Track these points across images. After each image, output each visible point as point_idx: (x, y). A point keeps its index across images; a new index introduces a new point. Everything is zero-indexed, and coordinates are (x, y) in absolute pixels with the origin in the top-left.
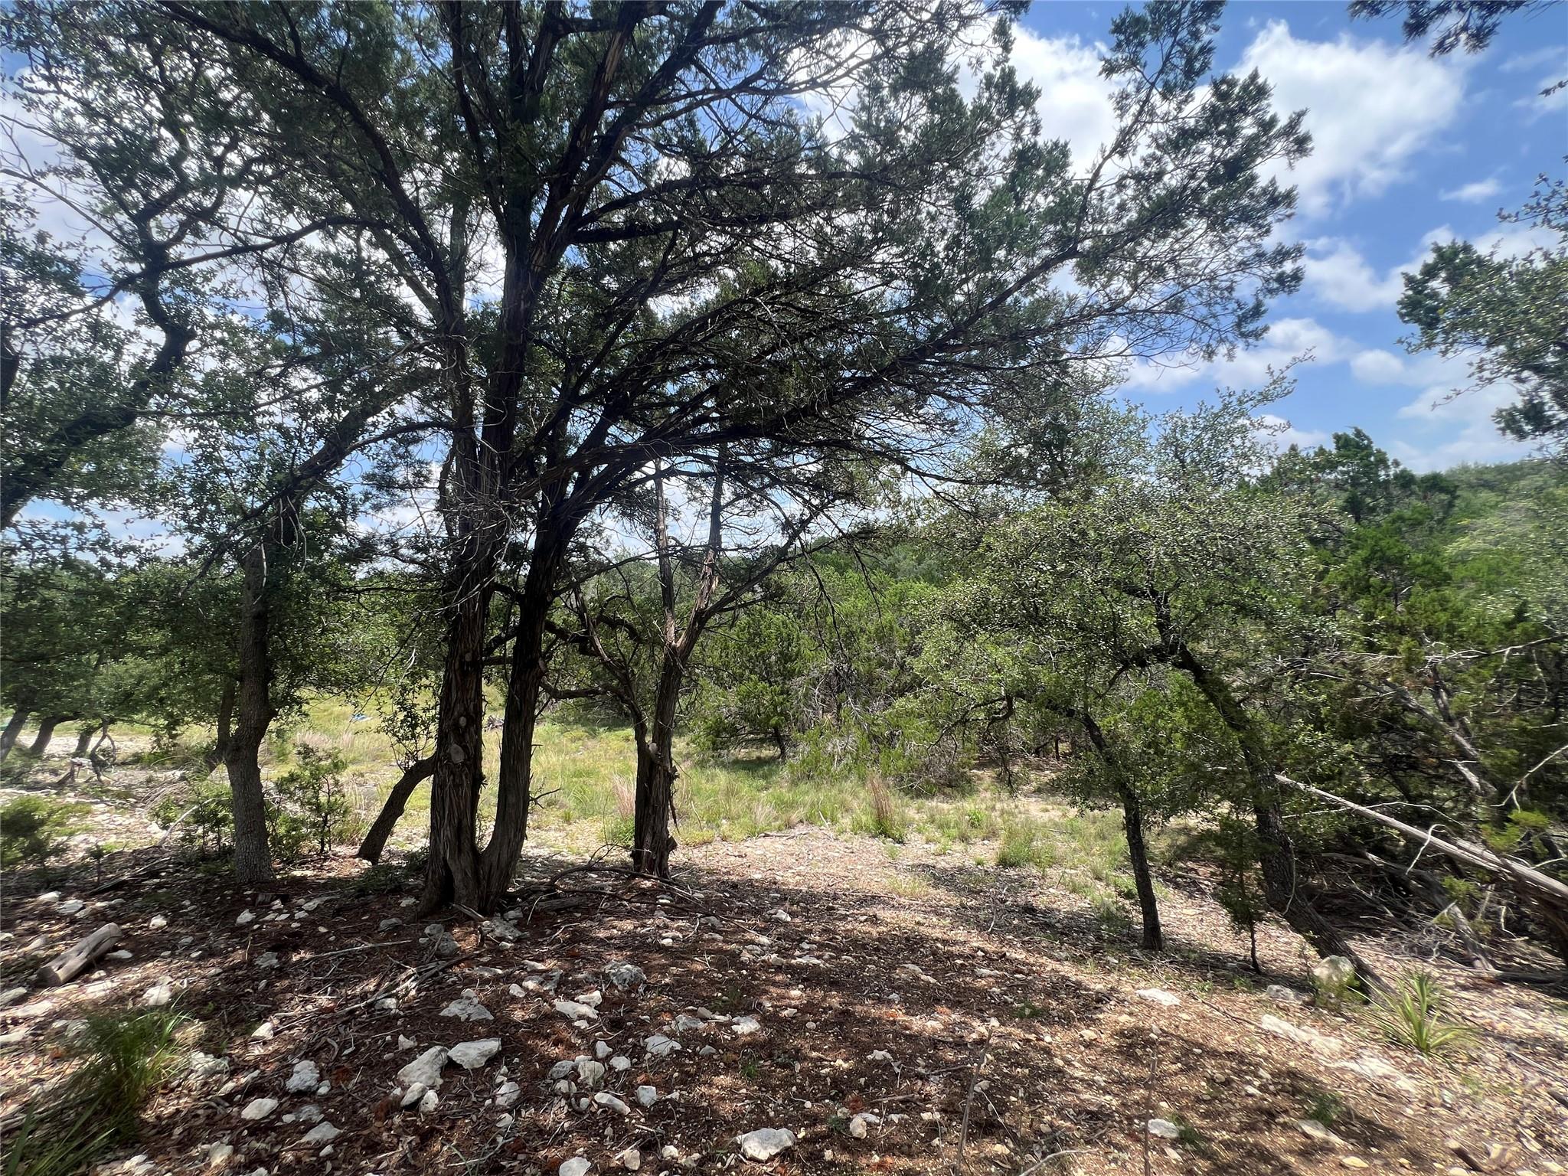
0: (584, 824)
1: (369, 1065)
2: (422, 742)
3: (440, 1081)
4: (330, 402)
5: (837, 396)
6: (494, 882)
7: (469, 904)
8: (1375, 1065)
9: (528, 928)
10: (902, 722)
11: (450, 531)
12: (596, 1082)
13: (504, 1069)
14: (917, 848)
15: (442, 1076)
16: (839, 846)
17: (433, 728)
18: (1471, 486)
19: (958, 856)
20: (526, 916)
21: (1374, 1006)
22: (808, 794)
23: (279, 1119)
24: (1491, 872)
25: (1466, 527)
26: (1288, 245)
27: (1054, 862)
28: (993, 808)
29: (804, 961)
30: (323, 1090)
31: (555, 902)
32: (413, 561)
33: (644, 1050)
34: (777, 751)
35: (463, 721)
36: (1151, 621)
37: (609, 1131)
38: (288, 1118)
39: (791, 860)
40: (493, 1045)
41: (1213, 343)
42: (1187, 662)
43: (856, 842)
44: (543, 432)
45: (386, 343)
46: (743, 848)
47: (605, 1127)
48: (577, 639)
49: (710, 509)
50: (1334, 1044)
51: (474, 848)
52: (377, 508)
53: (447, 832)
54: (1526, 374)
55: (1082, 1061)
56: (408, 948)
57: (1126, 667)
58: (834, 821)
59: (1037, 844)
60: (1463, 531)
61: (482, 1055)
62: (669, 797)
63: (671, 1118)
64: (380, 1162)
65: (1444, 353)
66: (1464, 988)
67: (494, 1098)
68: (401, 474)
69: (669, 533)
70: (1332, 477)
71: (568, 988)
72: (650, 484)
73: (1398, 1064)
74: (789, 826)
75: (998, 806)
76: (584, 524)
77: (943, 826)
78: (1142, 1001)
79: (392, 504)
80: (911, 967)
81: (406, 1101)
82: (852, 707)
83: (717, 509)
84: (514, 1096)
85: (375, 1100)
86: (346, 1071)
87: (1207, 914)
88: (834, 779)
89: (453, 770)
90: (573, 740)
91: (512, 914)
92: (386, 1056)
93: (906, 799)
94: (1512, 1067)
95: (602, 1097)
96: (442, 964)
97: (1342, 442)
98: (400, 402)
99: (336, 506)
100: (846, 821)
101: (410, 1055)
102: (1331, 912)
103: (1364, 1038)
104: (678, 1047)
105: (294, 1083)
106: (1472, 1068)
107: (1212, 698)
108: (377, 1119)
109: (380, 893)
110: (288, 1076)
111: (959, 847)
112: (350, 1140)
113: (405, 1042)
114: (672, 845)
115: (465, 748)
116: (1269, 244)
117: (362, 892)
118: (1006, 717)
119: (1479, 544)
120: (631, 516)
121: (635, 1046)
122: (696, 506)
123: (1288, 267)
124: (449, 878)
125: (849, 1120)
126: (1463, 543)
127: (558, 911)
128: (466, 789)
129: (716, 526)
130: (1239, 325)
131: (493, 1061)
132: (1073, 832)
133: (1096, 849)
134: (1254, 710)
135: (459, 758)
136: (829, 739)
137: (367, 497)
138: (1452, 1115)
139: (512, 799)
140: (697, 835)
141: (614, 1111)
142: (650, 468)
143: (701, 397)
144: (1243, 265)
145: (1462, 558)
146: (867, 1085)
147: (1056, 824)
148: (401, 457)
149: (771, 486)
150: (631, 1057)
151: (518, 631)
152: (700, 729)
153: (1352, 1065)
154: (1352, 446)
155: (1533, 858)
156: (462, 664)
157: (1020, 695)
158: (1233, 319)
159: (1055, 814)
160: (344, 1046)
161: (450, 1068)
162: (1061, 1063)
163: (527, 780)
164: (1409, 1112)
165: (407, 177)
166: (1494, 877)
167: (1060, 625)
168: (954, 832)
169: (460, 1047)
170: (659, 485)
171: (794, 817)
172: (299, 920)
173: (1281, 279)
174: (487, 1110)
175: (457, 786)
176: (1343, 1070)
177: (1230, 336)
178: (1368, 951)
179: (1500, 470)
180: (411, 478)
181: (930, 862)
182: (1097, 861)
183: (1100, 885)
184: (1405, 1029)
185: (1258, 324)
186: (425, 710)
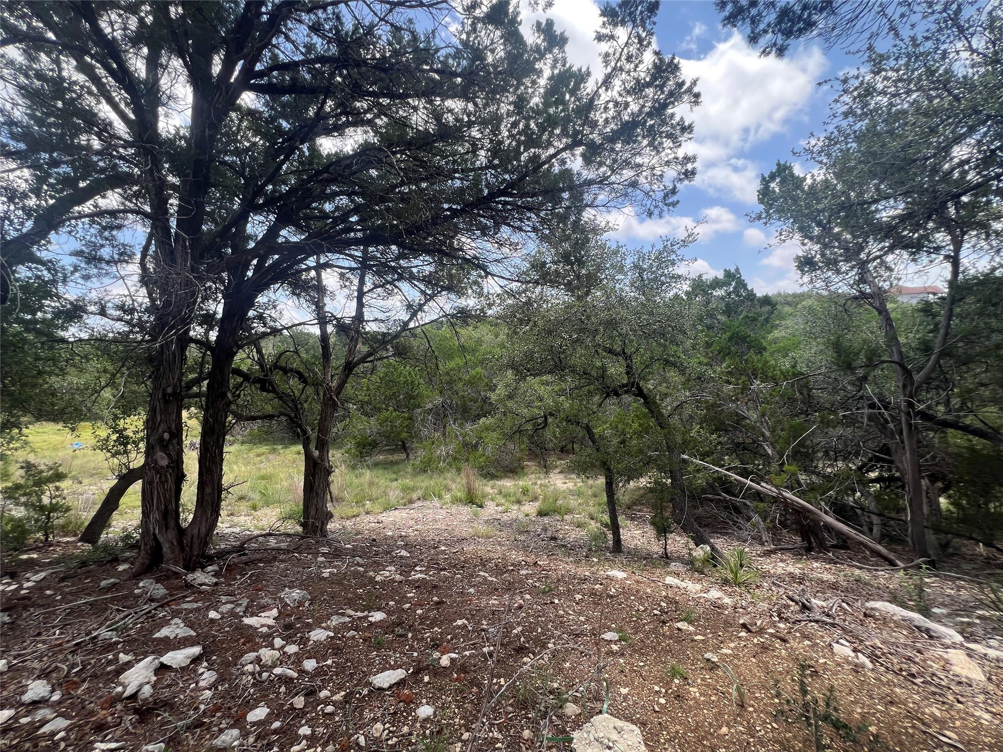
0: (266, 510)
1: (94, 676)
2: (133, 455)
3: (154, 678)
4: (37, 192)
5: (437, 219)
6: (196, 547)
7: (176, 563)
8: (715, 594)
9: (222, 576)
10: (484, 435)
11: (153, 300)
12: (273, 662)
13: (205, 664)
14: (491, 509)
15: (156, 675)
16: (443, 512)
17: (142, 446)
18: (781, 304)
19: (515, 512)
20: (221, 569)
21: (719, 567)
22: (424, 482)
23: (17, 721)
24: (774, 497)
25: (778, 325)
26: (690, 154)
27: (569, 511)
28: (536, 484)
29: (417, 576)
30: (56, 697)
31: (244, 558)
32: (120, 319)
33: (308, 639)
34: (404, 456)
35: (166, 436)
36: (622, 370)
37: (283, 689)
38: (24, 721)
39: (412, 522)
40: (196, 650)
41: (652, 208)
42: (640, 393)
43: (454, 509)
44: (227, 229)
45: (88, 148)
46: (380, 517)
47: (280, 687)
48: (258, 380)
49: (356, 294)
50: (698, 587)
51: (178, 525)
52: (87, 278)
53: (156, 515)
54: (806, 241)
55: (574, 611)
56: (125, 597)
57: (608, 395)
58: (440, 497)
59: (560, 502)
60: (776, 327)
61: (188, 657)
62: (328, 485)
63: (327, 675)
64: (106, 736)
65: (766, 224)
66: (759, 556)
67: (197, 683)
68: (106, 252)
69: (327, 309)
70: (719, 293)
71: (254, 610)
72: (313, 273)
73: (725, 592)
74: (411, 502)
75: (539, 482)
76: (261, 299)
77: (506, 496)
78: (608, 577)
79: (99, 275)
80: (482, 573)
81: (128, 693)
82: (453, 427)
83: (361, 294)
84: (213, 679)
85: (101, 697)
86: (75, 683)
87: (646, 532)
88: (441, 472)
89: (159, 470)
90: (258, 455)
91: (210, 568)
92: (109, 669)
93: (485, 481)
94: (773, 588)
95: (278, 671)
96: (154, 605)
97: (728, 274)
98: (104, 197)
99: (47, 276)
100: (448, 497)
101: (128, 665)
102: (705, 526)
103: (712, 583)
104: (332, 634)
105: (27, 697)
106: (757, 590)
107: (651, 411)
108: (102, 709)
109: (100, 563)
110: (23, 693)
111: (516, 507)
112: (80, 726)
113: (123, 658)
114: (330, 516)
115: (169, 455)
116: (681, 153)
117: (84, 564)
118: (543, 428)
119: (783, 334)
120: (298, 296)
121: (302, 638)
122: (346, 291)
123: (690, 167)
124: (158, 547)
125: (440, 658)
126: (776, 334)
127: (246, 564)
128: (171, 484)
129: (360, 305)
130: (664, 198)
131: (196, 660)
132: (579, 494)
133: (591, 503)
134: (675, 421)
135: (164, 462)
136: (438, 447)
137: (76, 269)
138: (744, 611)
139: (208, 490)
140: (350, 512)
141: (287, 677)
142: (311, 262)
143: (347, 214)
144: (668, 163)
145: (775, 341)
146: (452, 639)
147: (570, 490)
148: (107, 239)
149: (398, 280)
150: (299, 645)
151: (210, 375)
152: (350, 445)
153: (705, 595)
154: (731, 276)
155: (791, 488)
156: (164, 395)
157: (551, 414)
158: (662, 194)
159: (570, 485)
160: (73, 666)
161: (163, 668)
162: (562, 613)
163: (220, 477)
164: (727, 612)
165: (105, 18)
166: (775, 500)
167: (573, 371)
168: (513, 499)
169: (170, 654)
170: (319, 275)
171: (415, 496)
172: (27, 588)
173: (686, 173)
174: (191, 691)
175: (163, 483)
176: (700, 598)
177: (660, 204)
178: (719, 542)
179: (794, 296)
180: (116, 257)
181: (499, 517)
182: (592, 509)
183: (592, 522)
184: (730, 576)
185: (674, 198)
186: (135, 433)
